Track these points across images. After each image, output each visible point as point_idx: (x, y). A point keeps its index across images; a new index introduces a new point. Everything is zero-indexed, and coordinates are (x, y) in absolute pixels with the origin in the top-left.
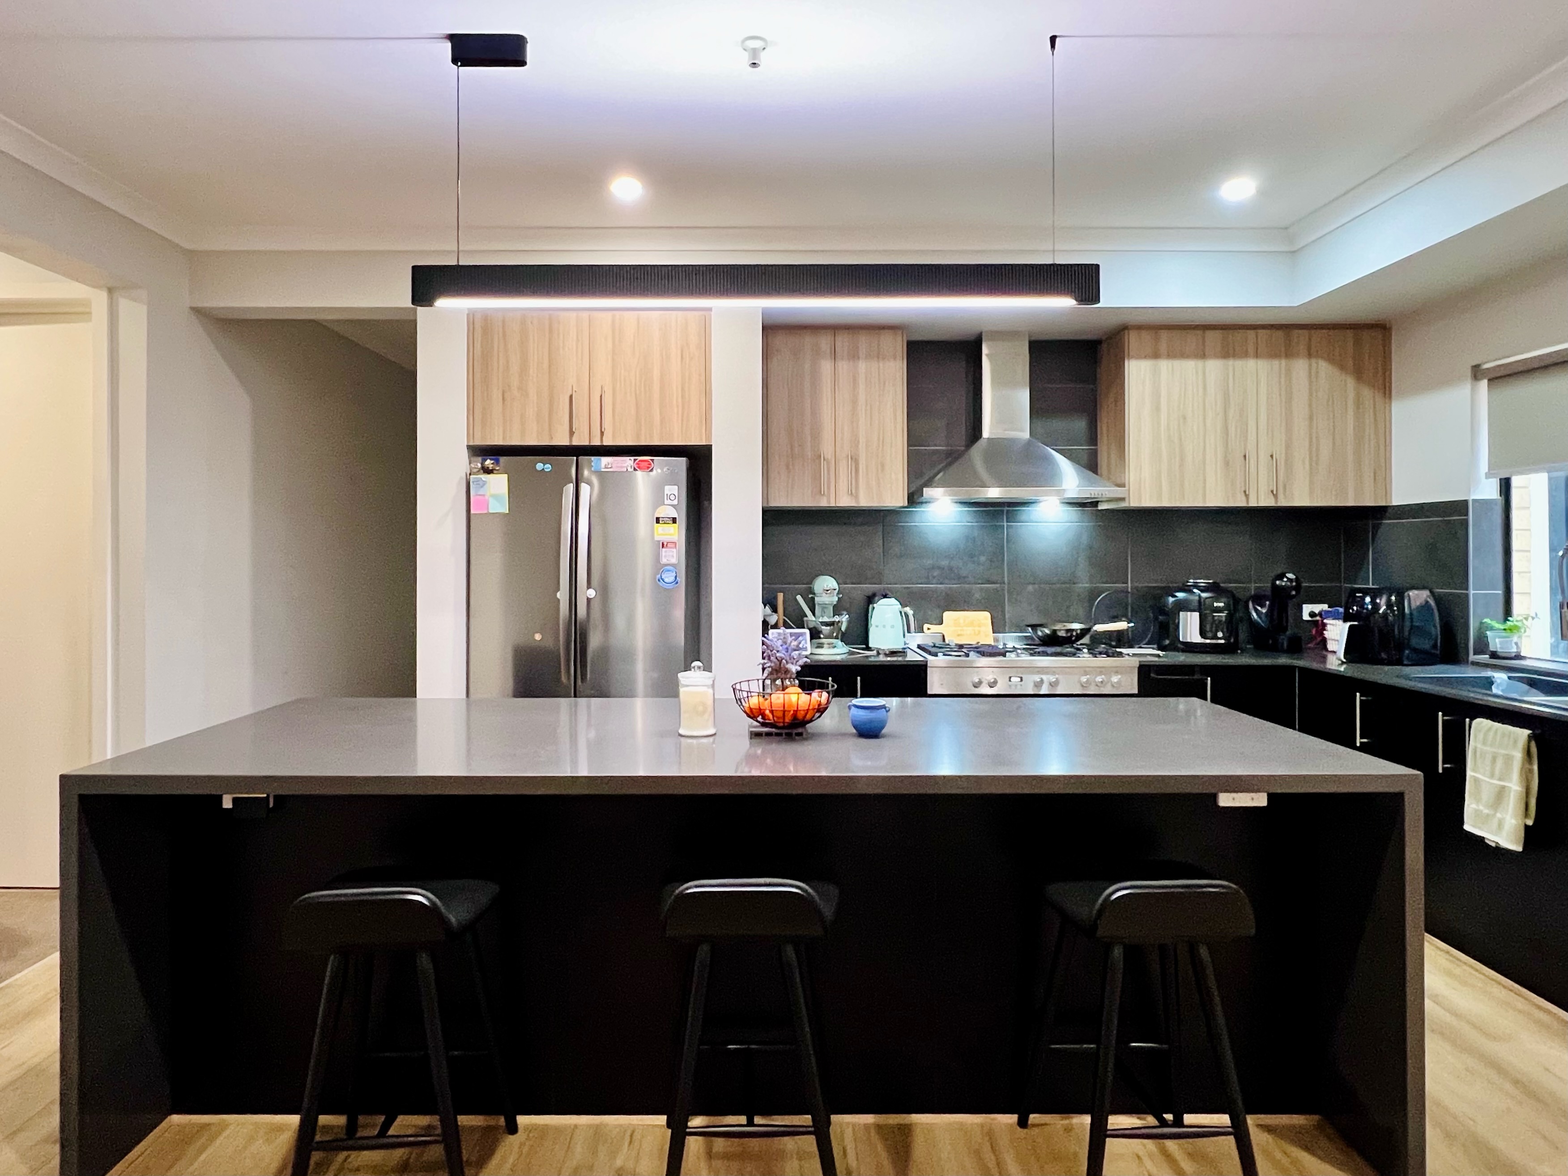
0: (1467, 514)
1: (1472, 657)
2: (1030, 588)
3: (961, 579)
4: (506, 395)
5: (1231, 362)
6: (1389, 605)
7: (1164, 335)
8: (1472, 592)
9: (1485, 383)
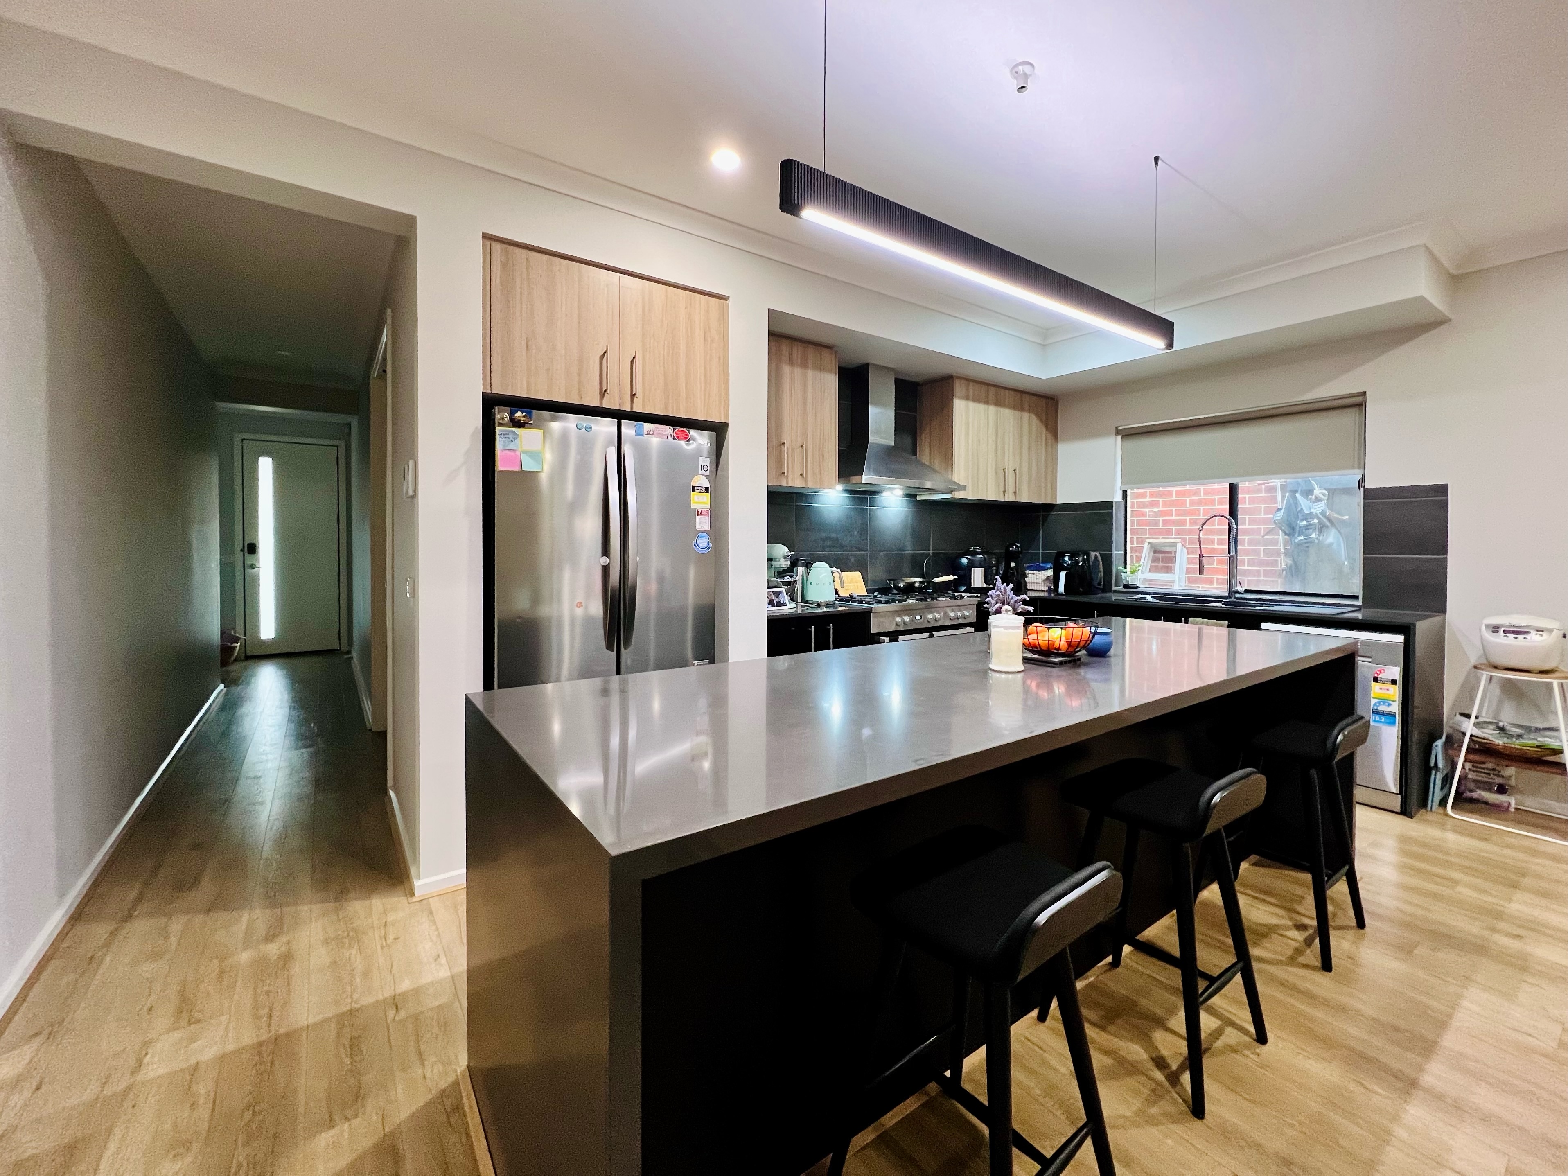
0: (1112, 509)
1: (1114, 588)
2: (882, 553)
3: (842, 547)
4: (530, 343)
5: (1000, 409)
6: (1084, 560)
7: (971, 384)
8: (1114, 552)
9: (1120, 437)
